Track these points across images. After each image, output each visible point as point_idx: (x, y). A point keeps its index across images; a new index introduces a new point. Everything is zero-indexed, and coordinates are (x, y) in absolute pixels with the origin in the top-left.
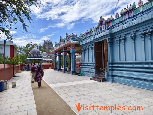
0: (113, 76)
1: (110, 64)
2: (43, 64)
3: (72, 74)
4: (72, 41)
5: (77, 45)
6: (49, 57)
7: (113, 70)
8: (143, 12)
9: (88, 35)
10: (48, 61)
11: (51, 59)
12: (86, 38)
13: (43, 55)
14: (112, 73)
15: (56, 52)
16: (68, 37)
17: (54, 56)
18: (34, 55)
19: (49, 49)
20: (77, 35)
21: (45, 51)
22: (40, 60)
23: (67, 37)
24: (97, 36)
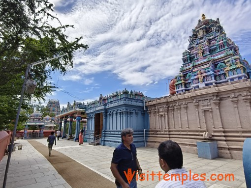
0: (105, 141)
1: (103, 131)
2: (44, 131)
3: (76, 141)
4: (78, 109)
5: (83, 113)
6: (53, 121)
7: (105, 136)
8: (120, 99)
9: (93, 106)
10: (50, 128)
11: (55, 125)
12: (91, 108)
13: (46, 119)
14: (104, 138)
15: (62, 118)
16: (76, 105)
17: (59, 121)
18: (35, 120)
19: (54, 111)
20: (84, 103)
21: (48, 115)
22: (41, 126)
23: (74, 104)
24: (98, 109)
